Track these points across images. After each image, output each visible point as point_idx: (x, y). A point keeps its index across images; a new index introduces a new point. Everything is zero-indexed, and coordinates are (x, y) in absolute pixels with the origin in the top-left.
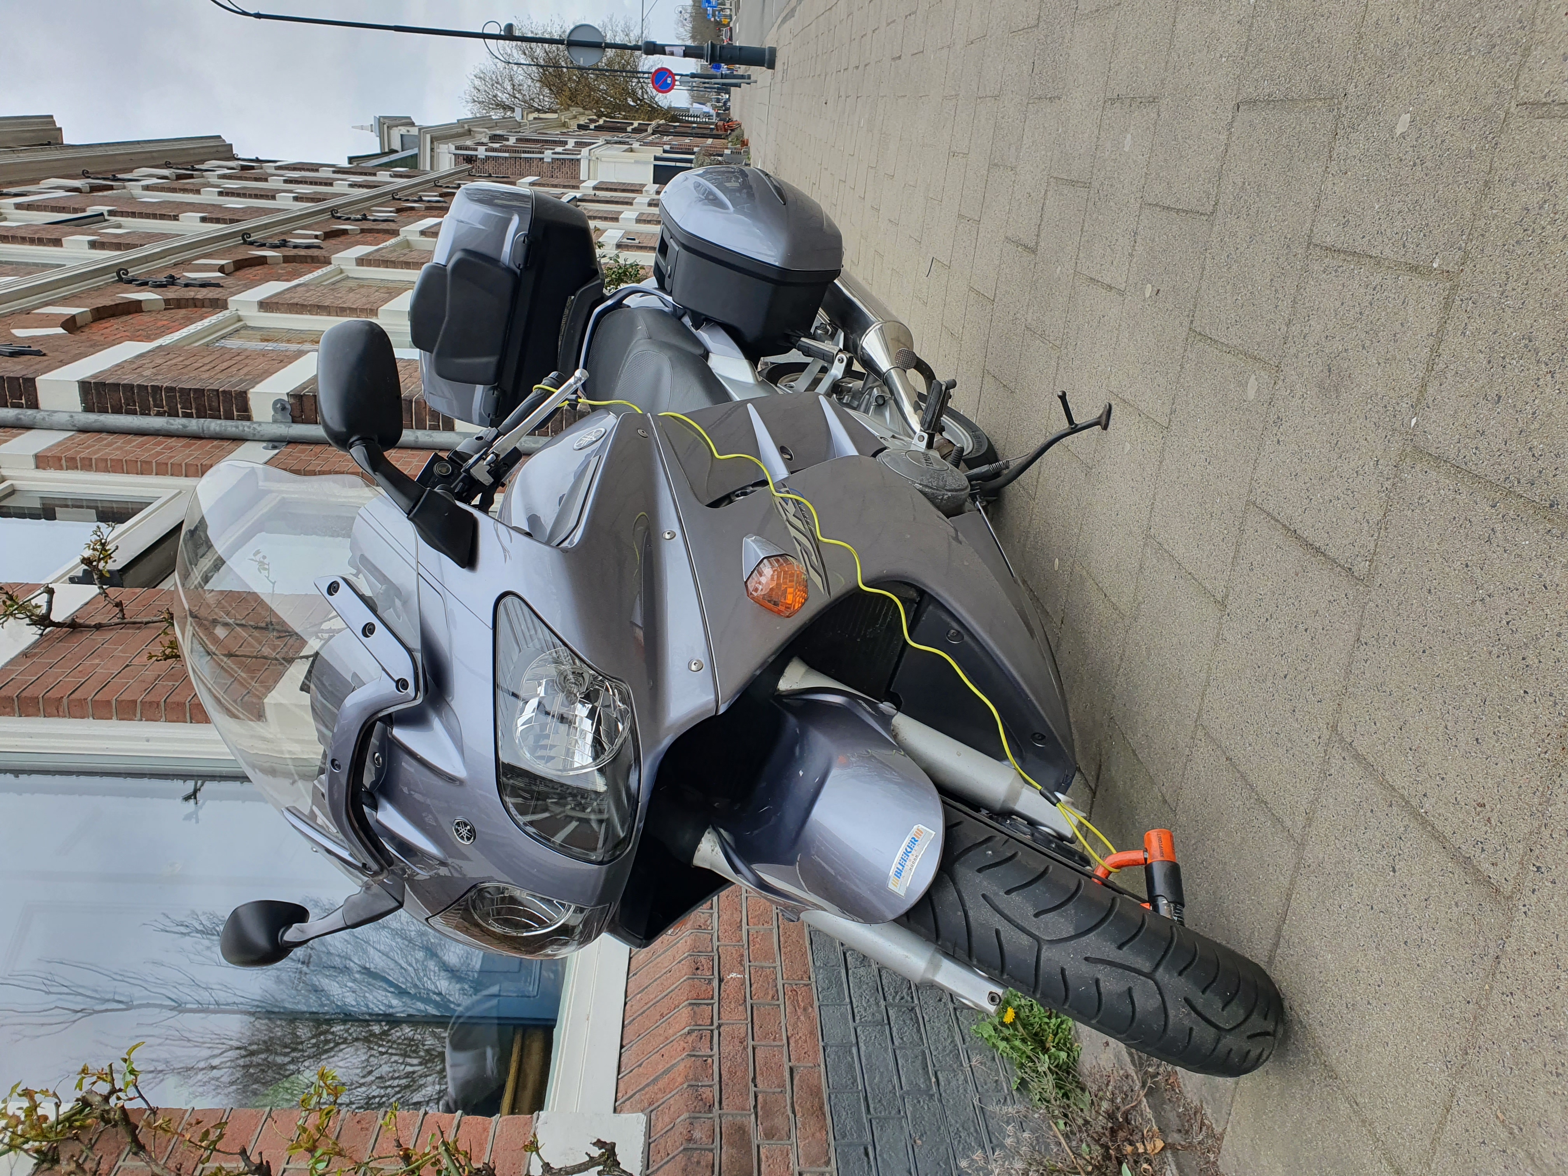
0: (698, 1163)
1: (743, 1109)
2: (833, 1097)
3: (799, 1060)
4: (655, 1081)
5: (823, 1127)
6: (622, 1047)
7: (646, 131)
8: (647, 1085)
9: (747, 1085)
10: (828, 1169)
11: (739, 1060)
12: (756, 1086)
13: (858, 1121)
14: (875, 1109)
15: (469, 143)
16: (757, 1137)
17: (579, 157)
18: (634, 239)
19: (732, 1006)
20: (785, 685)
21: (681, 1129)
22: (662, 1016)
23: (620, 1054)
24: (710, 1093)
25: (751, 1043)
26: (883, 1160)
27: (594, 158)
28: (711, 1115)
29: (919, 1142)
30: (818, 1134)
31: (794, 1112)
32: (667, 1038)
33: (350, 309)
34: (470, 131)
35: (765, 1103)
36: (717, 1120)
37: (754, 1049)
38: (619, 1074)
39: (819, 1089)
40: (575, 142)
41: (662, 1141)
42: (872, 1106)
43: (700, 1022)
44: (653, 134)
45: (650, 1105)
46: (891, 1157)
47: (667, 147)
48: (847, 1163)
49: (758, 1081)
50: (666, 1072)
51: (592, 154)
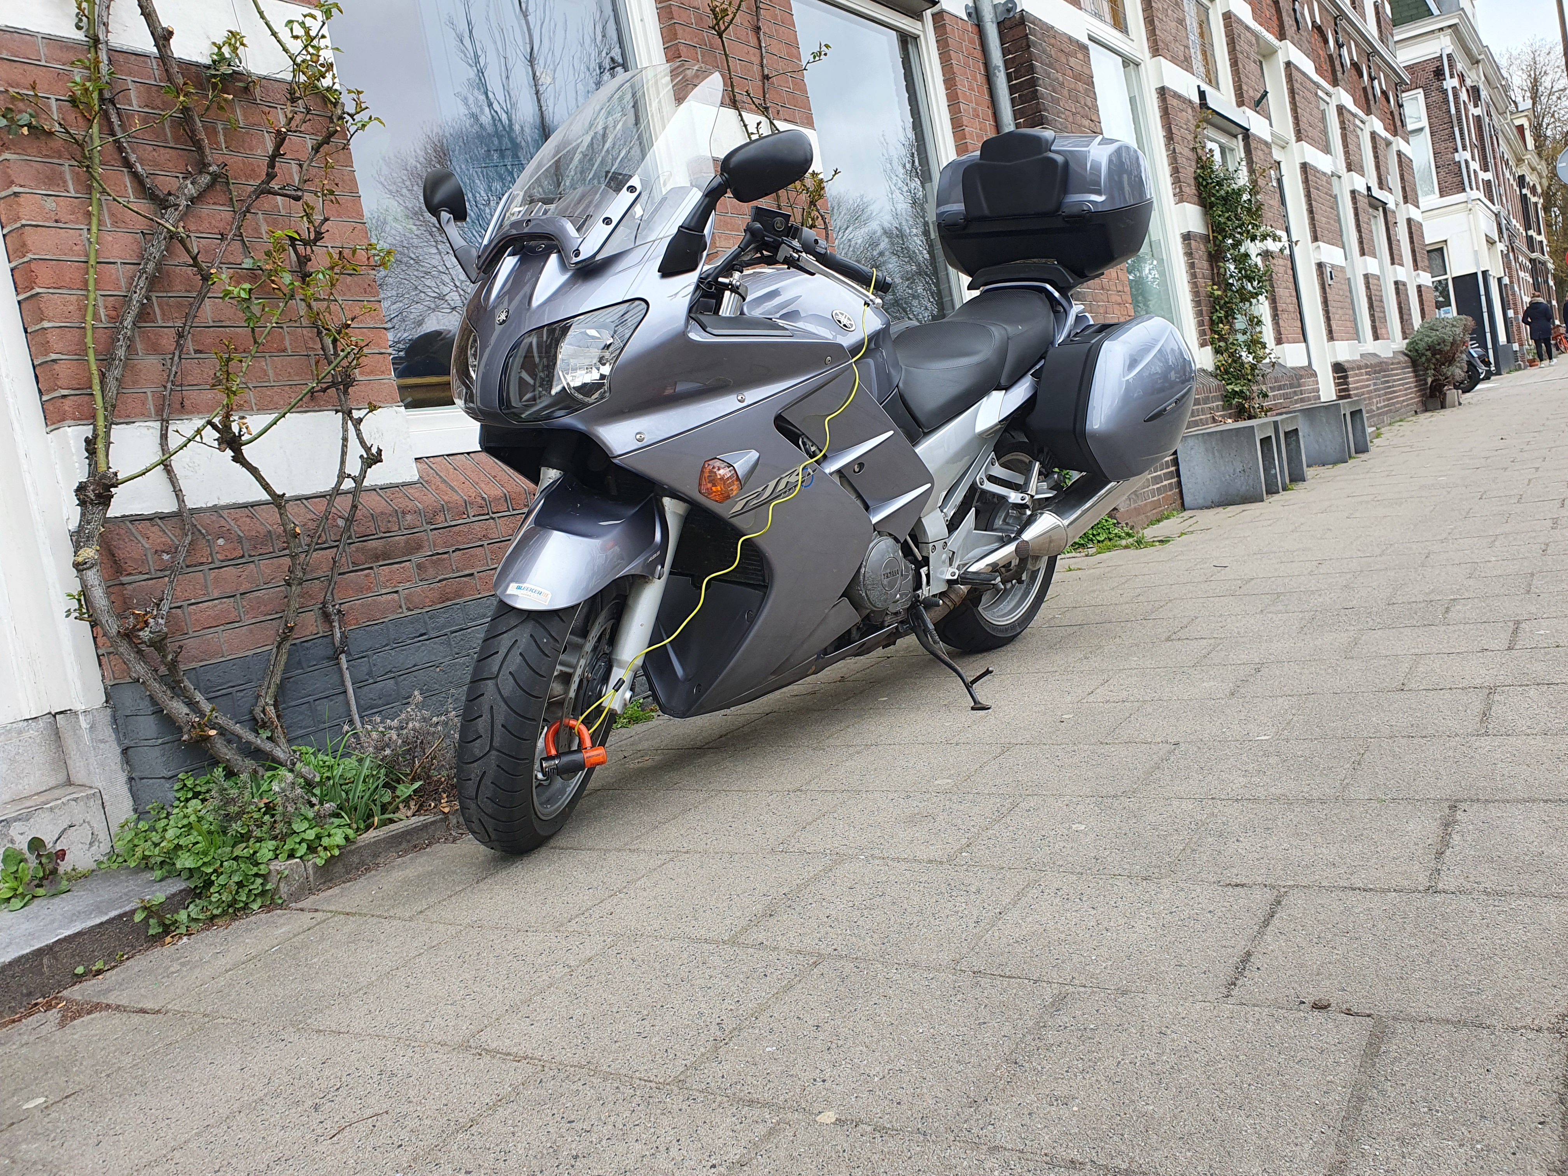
0: (389, 522)
1: (434, 546)
2: (458, 606)
3: (480, 578)
4: (444, 481)
5: (434, 603)
6: (468, 453)
7: (1533, 252)
8: (441, 477)
9: (453, 545)
10: (405, 611)
11: (470, 537)
12: (453, 552)
13: (444, 626)
14: (455, 637)
15: (1459, 66)
16: (416, 558)
17: (1468, 189)
18: (1332, 278)
19: (511, 525)
20: (667, 501)
21: (411, 505)
22: (494, 477)
23: (462, 454)
24: (440, 520)
25: (485, 543)
26: (419, 647)
27: (1470, 206)
28: (424, 524)
29: (438, 669)
30: (428, 600)
31: (440, 581)
32: (477, 484)
33: (1154, 29)
34: (1478, 62)
35: (444, 559)
36: (422, 529)
37: (482, 546)
38: (447, 455)
39: (461, 597)
40: (1489, 181)
41: (401, 494)
42: (457, 634)
43: (493, 504)
44: (1531, 260)
45: (426, 481)
46: (423, 652)
47: (1506, 280)
48: (412, 623)
49: (458, 552)
50: (452, 488)
51: (1474, 203)
